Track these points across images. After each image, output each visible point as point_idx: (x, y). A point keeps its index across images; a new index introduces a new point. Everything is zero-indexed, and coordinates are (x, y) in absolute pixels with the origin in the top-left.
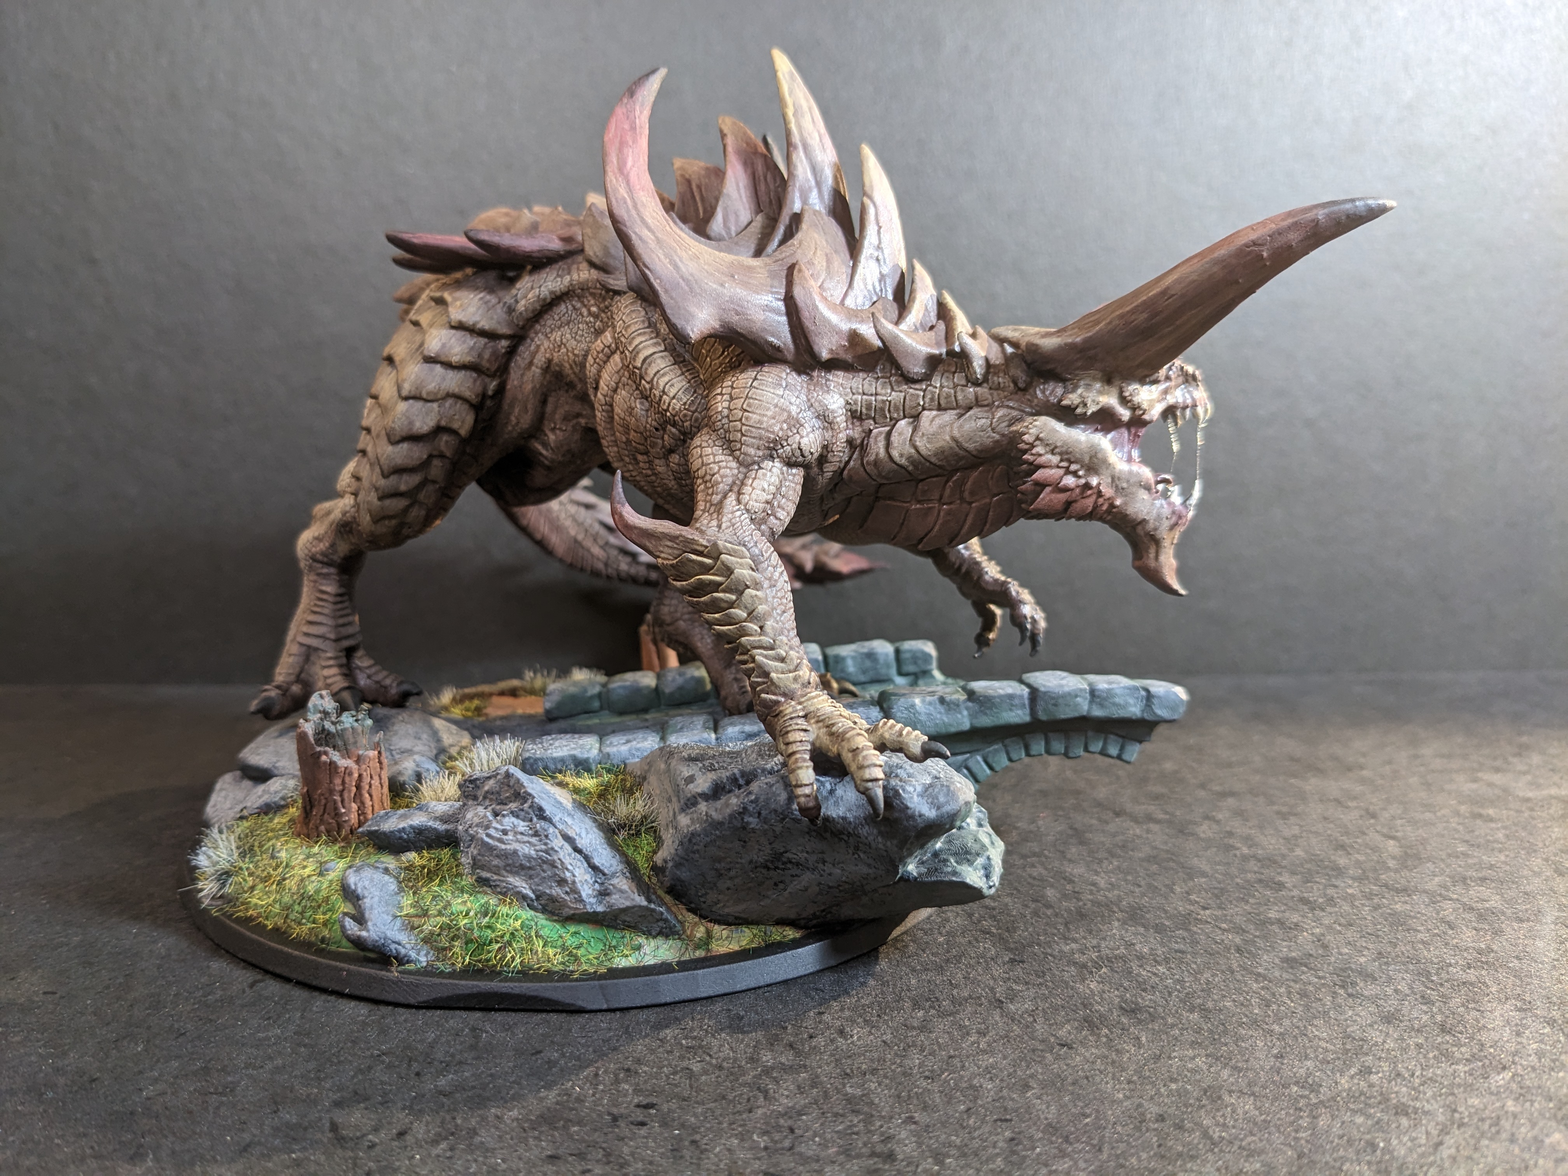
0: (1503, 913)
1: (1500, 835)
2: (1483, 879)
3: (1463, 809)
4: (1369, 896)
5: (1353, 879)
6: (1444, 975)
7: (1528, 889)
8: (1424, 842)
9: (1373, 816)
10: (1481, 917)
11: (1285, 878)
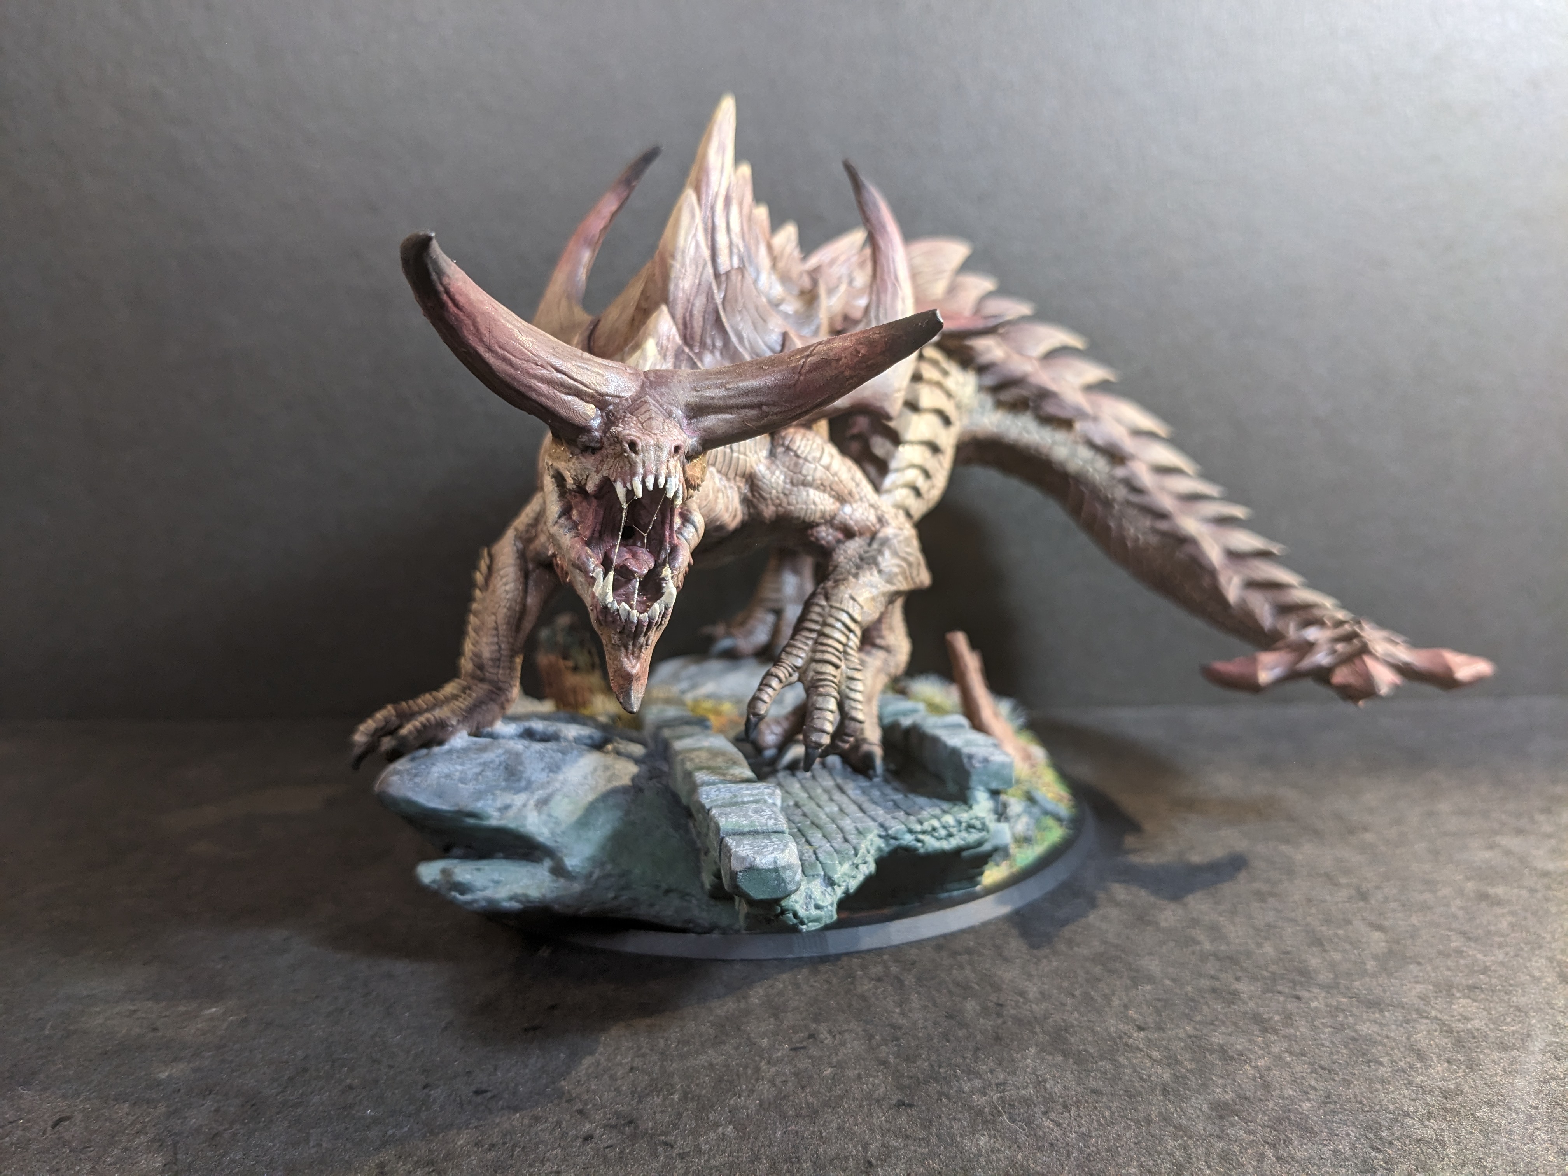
0: (1486, 1036)
1: (1504, 925)
2: (1473, 988)
3: (1470, 886)
4: (1334, 1011)
5: (1321, 986)
6: (1396, 1129)
7: (1523, 1001)
8: (1414, 934)
9: (1364, 896)
10: (1459, 1044)
11: (1244, 987)
